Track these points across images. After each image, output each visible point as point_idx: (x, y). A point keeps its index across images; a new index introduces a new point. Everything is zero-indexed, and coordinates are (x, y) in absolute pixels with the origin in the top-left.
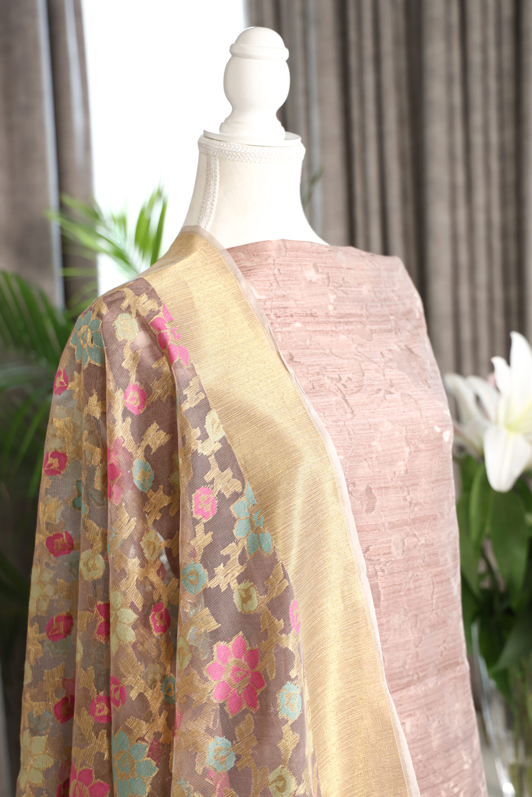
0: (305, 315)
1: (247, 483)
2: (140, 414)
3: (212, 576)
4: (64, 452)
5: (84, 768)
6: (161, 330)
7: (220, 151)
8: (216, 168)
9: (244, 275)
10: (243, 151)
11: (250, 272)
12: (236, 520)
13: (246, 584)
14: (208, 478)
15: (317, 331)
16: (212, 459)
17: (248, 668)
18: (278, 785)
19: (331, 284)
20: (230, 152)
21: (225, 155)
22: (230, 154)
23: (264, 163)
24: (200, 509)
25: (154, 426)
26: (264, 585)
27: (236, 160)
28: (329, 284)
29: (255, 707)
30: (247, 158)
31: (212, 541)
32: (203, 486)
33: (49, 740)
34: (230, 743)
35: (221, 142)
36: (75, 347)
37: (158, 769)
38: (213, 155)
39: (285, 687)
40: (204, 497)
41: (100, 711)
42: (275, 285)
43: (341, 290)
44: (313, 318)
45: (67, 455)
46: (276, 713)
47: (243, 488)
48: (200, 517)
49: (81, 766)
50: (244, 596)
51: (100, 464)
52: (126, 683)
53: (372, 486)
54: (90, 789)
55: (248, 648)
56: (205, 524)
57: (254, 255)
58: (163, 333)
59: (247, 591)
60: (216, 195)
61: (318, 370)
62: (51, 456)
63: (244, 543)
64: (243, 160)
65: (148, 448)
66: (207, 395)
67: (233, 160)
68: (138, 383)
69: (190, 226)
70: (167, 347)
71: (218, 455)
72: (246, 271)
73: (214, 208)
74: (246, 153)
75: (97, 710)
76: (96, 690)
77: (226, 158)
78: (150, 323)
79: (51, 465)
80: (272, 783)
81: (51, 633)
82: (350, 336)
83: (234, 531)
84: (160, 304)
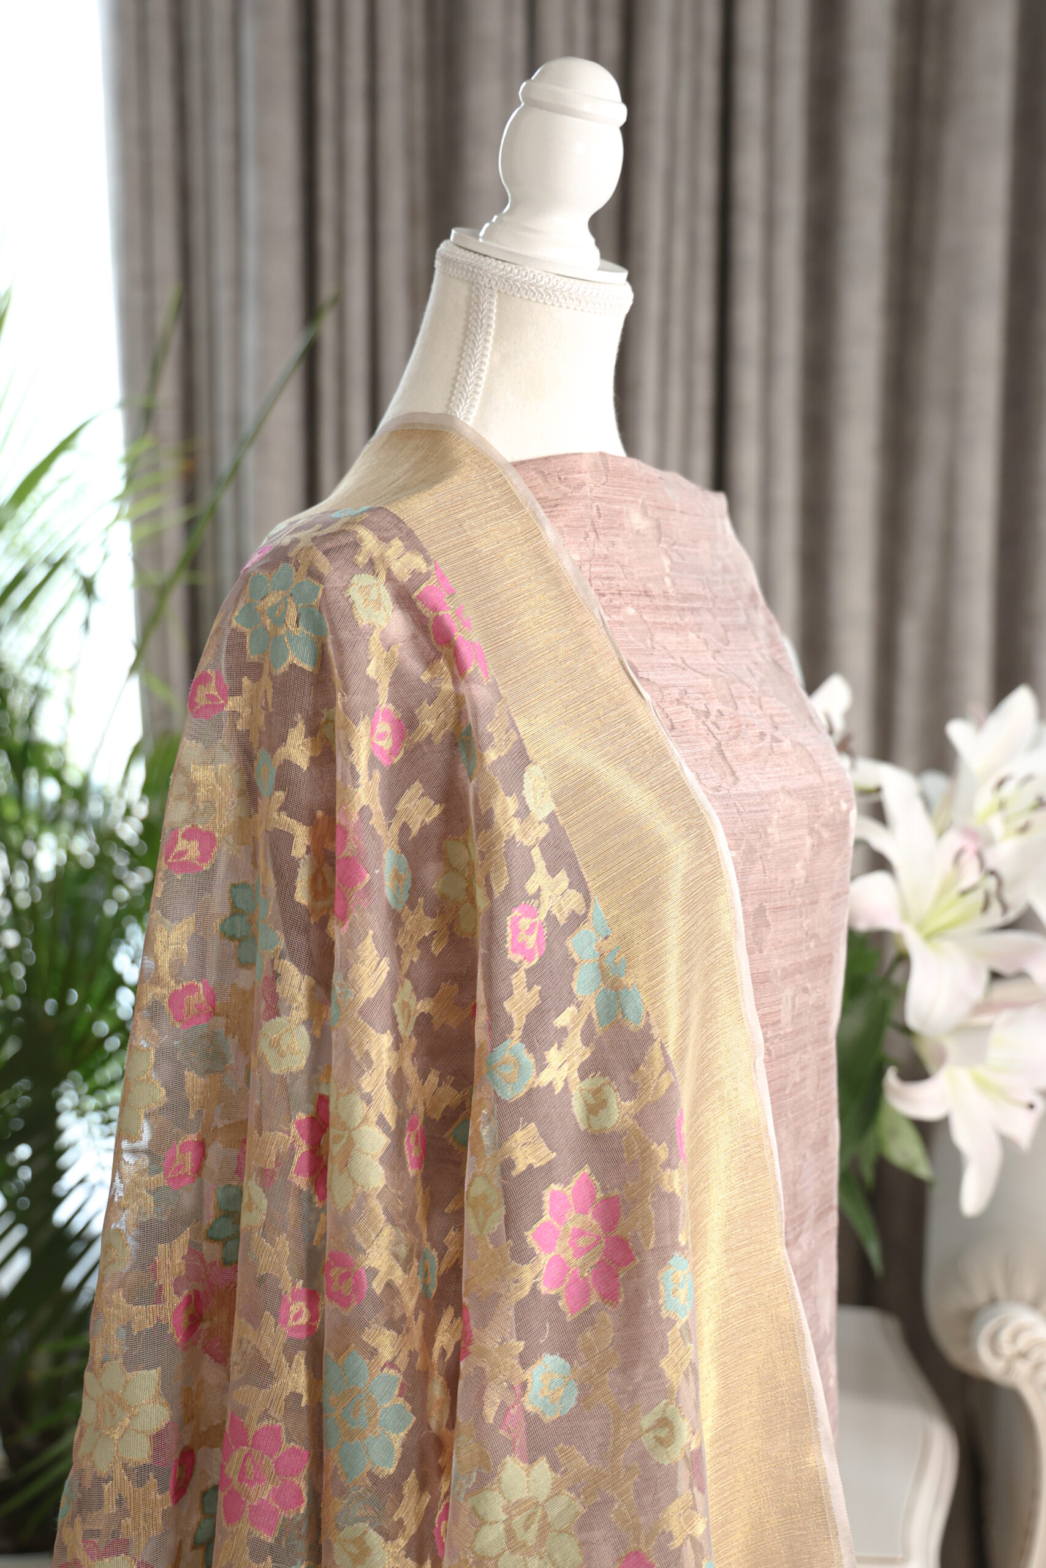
0: (638, 593)
1: (595, 897)
2: (393, 766)
3: (541, 1065)
4: (211, 830)
5: (265, 1423)
6: (440, 610)
7: (504, 280)
8: (490, 311)
9: (548, 514)
10: (550, 285)
11: (557, 510)
12: (576, 964)
13: (595, 1079)
14: (531, 887)
15: (658, 623)
16: (536, 853)
17: (599, 1231)
18: (659, 1435)
19: (663, 539)
20: (524, 284)
21: (514, 288)
22: (524, 288)
23: (582, 310)
24: (519, 945)
25: (417, 788)
26: (628, 1082)
27: (534, 299)
28: (660, 539)
29: (616, 1300)
30: (556, 299)
31: (540, 1002)
32: (523, 903)
33: (163, 1376)
34: (568, 1365)
35: (506, 264)
36: (245, 629)
37: (415, 1418)
38: (487, 285)
39: (671, 1262)
40: (525, 922)
41: (297, 1316)
42: (592, 535)
43: (676, 551)
44: (648, 599)
45: (217, 835)
46: (658, 1309)
47: (588, 906)
48: (520, 957)
49: (261, 1419)
50: (591, 1101)
51: (306, 857)
52: (367, 1263)
53: (767, 905)
54: (276, 1462)
55: (599, 1195)
56: (527, 971)
57: (559, 478)
58: (443, 615)
59: (597, 1092)
60: (487, 360)
61: (677, 696)
62: (184, 836)
63: (591, 1005)
64: (547, 302)
65: (405, 828)
66: (521, 735)
67: (529, 299)
68: (391, 707)
69: (428, 414)
70: (452, 643)
71: (545, 844)
72: (550, 507)
73: (482, 383)
74: (555, 288)
75: (291, 1317)
76: (290, 1278)
77: (513, 295)
78: (416, 594)
79: (182, 854)
80: (647, 1431)
81: (172, 1173)
82: (701, 634)
83: (572, 984)
84: (428, 560)
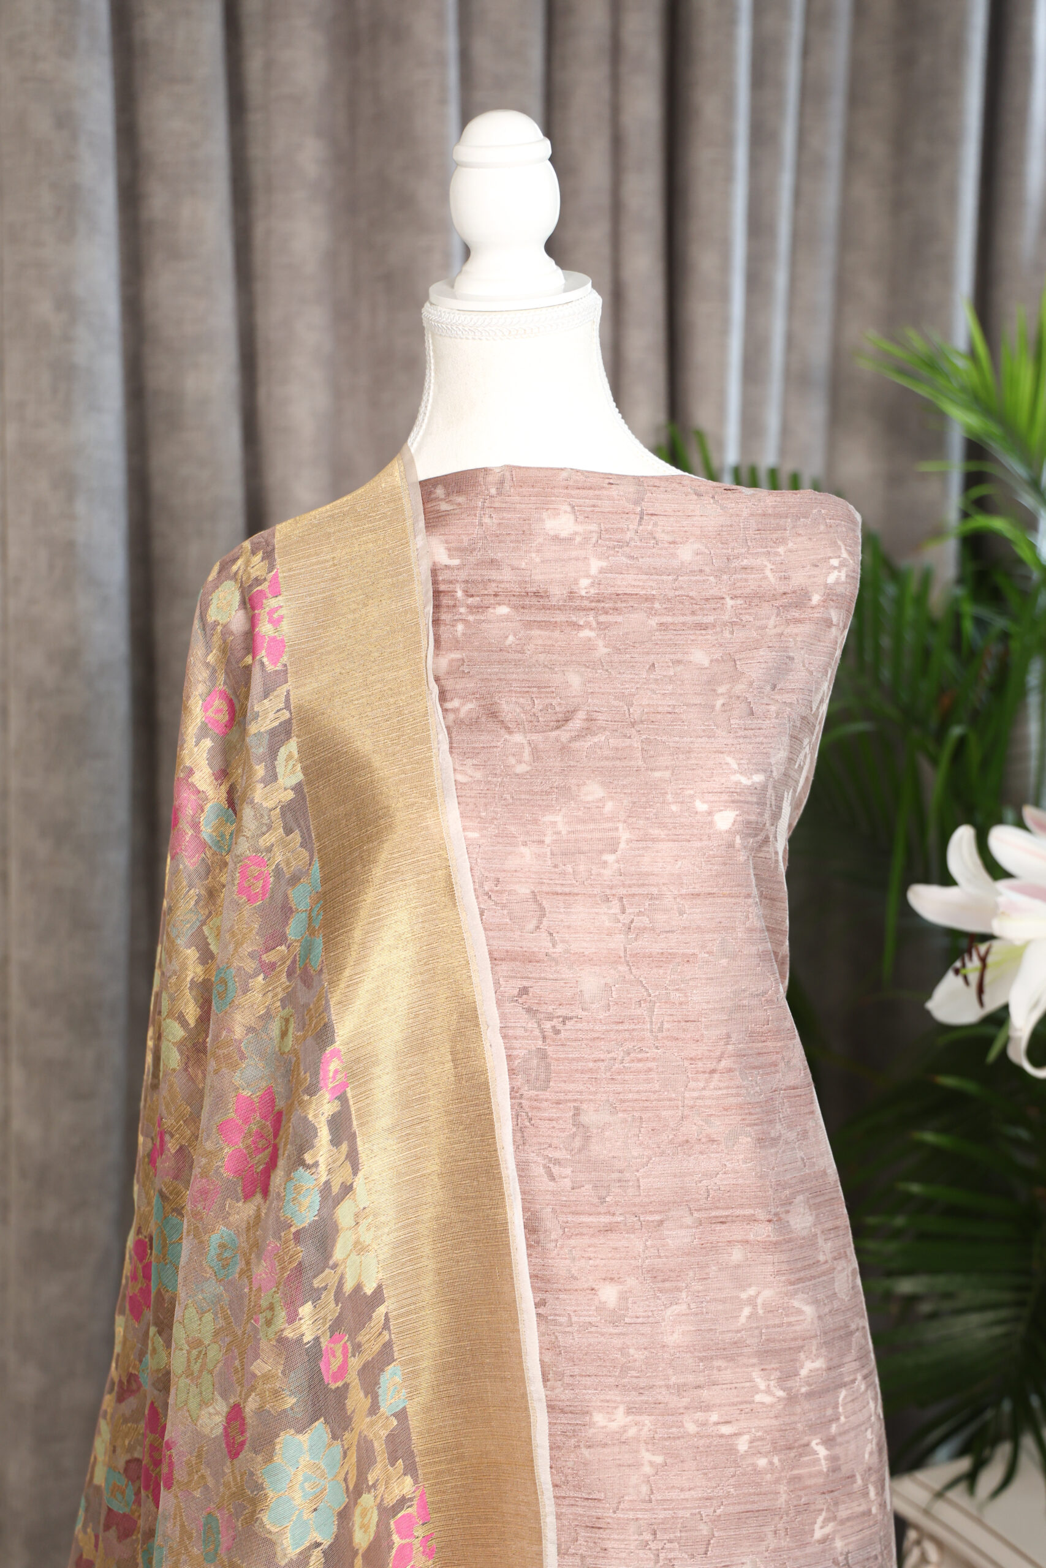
1: (316, 858)
5: (140, 1236)
6: (255, 609)
8: (429, 349)
11: (439, 521)
14: (265, 842)
16: (275, 815)
17: (272, 1137)
26: (303, 1017)
32: (255, 854)
39: (295, 1174)
44: (537, 599)
46: (278, 1210)
47: (310, 864)
48: (245, 899)
50: (284, 1028)
52: (166, 1127)
54: (143, 1268)
55: (276, 1108)
57: (458, 491)
58: (255, 614)
59: (287, 1021)
60: (431, 391)
63: (297, 948)
66: (293, 715)
68: (226, 688)
71: (287, 809)
78: (251, 595)
83: (288, 928)
84: (272, 568)
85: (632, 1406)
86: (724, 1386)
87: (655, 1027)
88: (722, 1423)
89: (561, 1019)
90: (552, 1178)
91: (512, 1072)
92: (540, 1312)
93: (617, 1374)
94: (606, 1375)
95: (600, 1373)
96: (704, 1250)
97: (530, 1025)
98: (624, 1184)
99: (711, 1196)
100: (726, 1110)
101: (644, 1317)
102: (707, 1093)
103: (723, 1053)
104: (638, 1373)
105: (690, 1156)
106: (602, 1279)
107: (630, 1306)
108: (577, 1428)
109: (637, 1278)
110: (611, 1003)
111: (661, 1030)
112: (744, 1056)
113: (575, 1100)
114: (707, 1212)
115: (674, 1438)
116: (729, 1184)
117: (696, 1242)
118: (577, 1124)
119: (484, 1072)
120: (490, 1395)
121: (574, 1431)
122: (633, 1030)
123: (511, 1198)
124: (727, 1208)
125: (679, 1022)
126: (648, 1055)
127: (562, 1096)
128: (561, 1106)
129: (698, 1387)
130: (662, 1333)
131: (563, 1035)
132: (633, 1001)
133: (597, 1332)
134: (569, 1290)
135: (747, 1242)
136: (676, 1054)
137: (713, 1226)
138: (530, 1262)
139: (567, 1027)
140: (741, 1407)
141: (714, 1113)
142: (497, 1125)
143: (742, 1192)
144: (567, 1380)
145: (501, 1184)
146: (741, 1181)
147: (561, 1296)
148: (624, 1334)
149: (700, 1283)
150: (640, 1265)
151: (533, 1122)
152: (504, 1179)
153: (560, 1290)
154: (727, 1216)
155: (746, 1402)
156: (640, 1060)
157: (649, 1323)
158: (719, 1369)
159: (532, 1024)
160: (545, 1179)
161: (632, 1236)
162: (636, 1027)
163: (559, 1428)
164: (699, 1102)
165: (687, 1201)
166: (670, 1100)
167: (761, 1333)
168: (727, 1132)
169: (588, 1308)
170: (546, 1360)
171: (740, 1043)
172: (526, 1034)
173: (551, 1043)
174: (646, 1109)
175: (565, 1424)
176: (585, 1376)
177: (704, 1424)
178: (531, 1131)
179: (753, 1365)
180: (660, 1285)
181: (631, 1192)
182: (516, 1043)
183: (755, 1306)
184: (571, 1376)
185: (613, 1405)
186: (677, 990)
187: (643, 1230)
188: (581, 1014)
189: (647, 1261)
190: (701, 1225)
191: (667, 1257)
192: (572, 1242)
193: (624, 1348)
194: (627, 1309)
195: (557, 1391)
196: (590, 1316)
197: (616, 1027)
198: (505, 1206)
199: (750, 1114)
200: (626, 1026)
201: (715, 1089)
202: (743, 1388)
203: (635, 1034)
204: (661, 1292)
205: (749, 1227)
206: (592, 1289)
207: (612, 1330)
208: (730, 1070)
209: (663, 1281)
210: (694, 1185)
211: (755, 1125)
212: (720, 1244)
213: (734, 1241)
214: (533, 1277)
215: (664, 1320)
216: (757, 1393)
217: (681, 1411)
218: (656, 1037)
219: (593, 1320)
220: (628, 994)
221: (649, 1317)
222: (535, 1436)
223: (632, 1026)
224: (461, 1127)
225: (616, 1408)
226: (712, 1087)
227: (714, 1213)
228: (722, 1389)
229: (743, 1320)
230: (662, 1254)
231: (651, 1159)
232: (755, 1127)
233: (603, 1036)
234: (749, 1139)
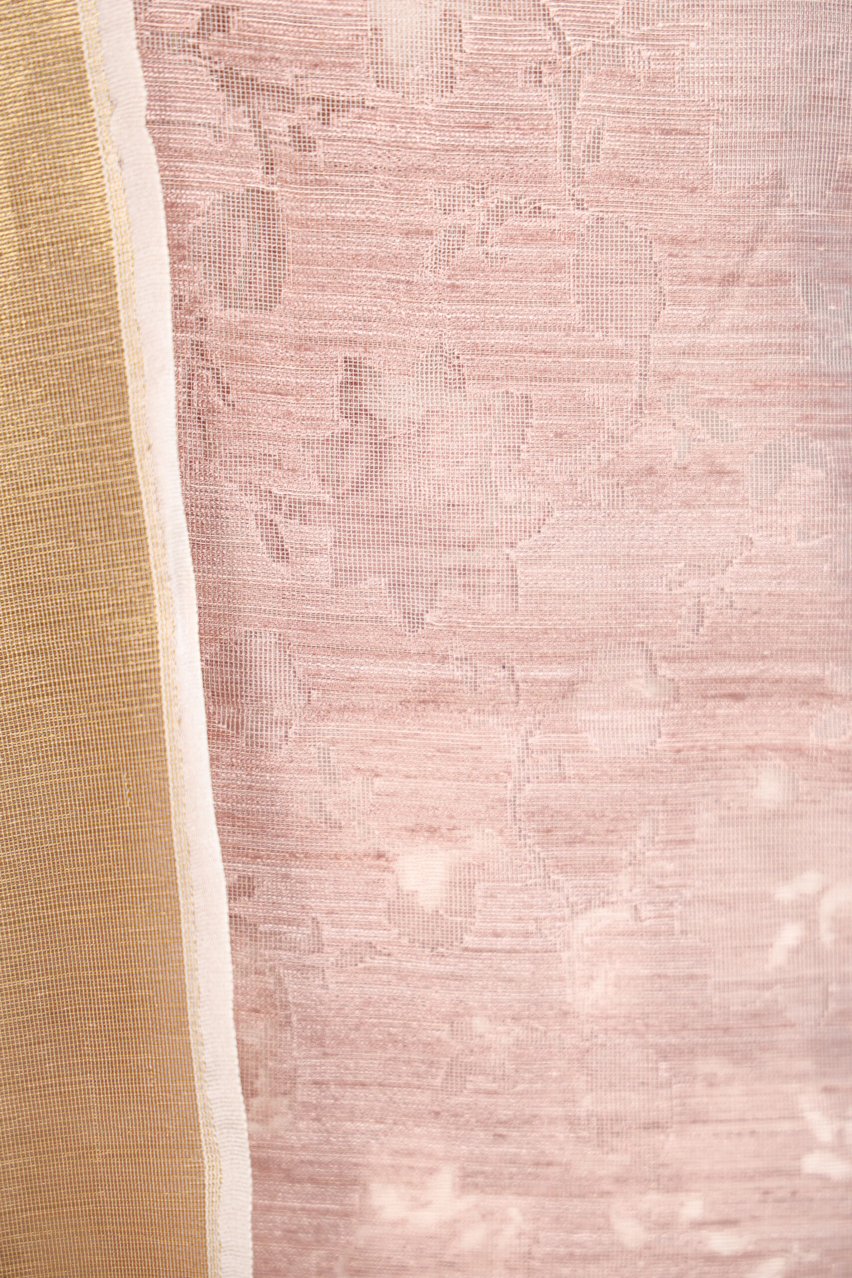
85: (475, 1167)
86: (722, 1128)
87: (578, 149)
88: (713, 1223)
89: (317, 108)
90: (281, 553)
91: (177, 249)
92: (236, 911)
93: (438, 1082)
94: (408, 1085)
95: (393, 1079)
96: (682, 767)
97: (230, 122)
98: (473, 579)
99: (707, 622)
100: (762, 388)
101: (514, 934)
102: (711, 339)
103: (761, 228)
104: (494, 1080)
105: (655, 512)
106: (406, 829)
107: (479, 902)
108: (326, 1221)
109: (501, 832)
110: (457, 69)
111: (593, 152)
112: (819, 242)
113: (351, 342)
114: (695, 665)
115: (585, 1259)
116: (758, 594)
117: (662, 743)
118: (355, 413)
119: (101, 239)
120: (95, 1116)
121: (318, 1229)
122: (517, 149)
123: (168, 584)
124: (750, 658)
125: (646, 132)
126: (555, 224)
127: (314, 328)
128: (309, 355)
129: (654, 1126)
130: (562, 979)
131: (320, 155)
132: (521, 66)
133: (387, 970)
134: (318, 856)
135: (799, 751)
136: (632, 226)
137: (710, 704)
138: (215, 776)
139: (335, 131)
140: (767, 1183)
141: (726, 395)
142: (132, 385)
143: (790, 616)
144: (303, 1094)
145: (141, 547)
146: (790, 586)
147: (294, 872)
148: (461, 978)
149: (667, 853)
150: (509, 796)
151: (231, 397)
152: (149, 533)
153: (293, 855)
154: (749, 680)
155: (778, 1173)
156: (531, 238)
157: (526, 950)
158: (711, 1082)
159: (236, 118)
160: (262, 552)
161: (492, 720)
162: (524, 142)
163: (278, 1219)
164: (689, 364)
165: (642, 634)
166: (610, 353)
167: (826, 995)
168: (761, 450)
169: (367, 905)
170: (248, 1040)
171: (809, 206)
172: (220, 147)
173: (289, 177)
174: (541, 377)
175: (293, 1210)
176: (354, 1085)
177: (665, 1225)
178: (227, 421)
179: (802, 1077)
180: (563, 852)
181: (494, 602)
182: (192, 171)
183: (812, 925)
184: (316, 1083)
185: (423, 1163)
186: (644, 37)
187: (522, 705)
188: (374, 93)
189: (529, 787)
190: (677, 700)
191: (582, 779)
192: (330, 727)
193: (457, 1014)
194: (470, 913)
195: (278, 1122)
196: (369, 926)
197: (470, 139)
198: (152, 607)
199: (825, 403)
200: (496, 139)
201: (734, 328)
202: (773, 1134)
203: (521, 160)
204: (562, 869)
205: (804, 711)
206: (380, 856)
207: (427, 966)
208: (779, 278)
209: (571, 842)
210: (664, 590)
211: (837, 434)
212: (726, 753)
213: (763, 746)
214: (224, 817)
215: (568, 945)
216: (810, 1149)
217: (606, 1186)
218: (581, 173)
219: (377, 936)
220: (508, 42)
221: (527, 935)
222: (214, 1222)
223: (514, 139)
224: (36, 393)
225: (431, 1171)
226: (726, 323)
227: (712, 671)
228: (716, 1135)
229: (778, 956)
230: (569, 772)
231: (550, 513)
232: (839, 442)
233: (431, 164)
234: (820, 474)
